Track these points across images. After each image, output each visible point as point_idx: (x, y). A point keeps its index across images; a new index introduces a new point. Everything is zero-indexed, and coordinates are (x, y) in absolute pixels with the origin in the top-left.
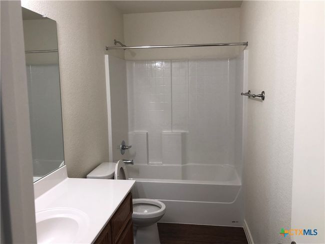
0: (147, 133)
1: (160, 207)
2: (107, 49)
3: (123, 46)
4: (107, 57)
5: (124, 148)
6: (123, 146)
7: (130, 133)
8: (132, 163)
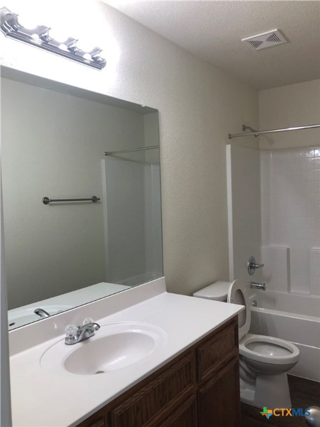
0: (288, 250)
1: (290, 351)
2: (230, 138)
3: (253, 131)
4: (228, 147)
5: (252, 267)
6: (251, 263)
7: (263, 247)
8: (263, 288)
